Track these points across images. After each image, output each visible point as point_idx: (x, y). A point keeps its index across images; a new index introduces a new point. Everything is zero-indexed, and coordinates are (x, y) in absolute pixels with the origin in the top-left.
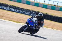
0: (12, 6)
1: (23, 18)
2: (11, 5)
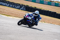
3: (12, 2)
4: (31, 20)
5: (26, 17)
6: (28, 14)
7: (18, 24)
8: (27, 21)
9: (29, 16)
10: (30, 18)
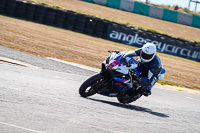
0: (149, 31)
1: (182, 70)
2: (146, 28)
3: (179, 39)
4: (127, 77)
5: (112, 65)
6: (117, 55)
7: (83, 93)
8: (116, 82)
9: (121, 61)
10: (124, 70)
